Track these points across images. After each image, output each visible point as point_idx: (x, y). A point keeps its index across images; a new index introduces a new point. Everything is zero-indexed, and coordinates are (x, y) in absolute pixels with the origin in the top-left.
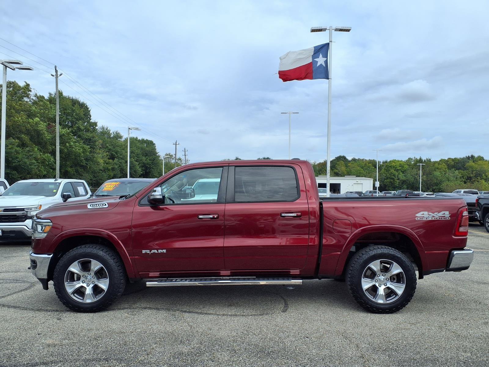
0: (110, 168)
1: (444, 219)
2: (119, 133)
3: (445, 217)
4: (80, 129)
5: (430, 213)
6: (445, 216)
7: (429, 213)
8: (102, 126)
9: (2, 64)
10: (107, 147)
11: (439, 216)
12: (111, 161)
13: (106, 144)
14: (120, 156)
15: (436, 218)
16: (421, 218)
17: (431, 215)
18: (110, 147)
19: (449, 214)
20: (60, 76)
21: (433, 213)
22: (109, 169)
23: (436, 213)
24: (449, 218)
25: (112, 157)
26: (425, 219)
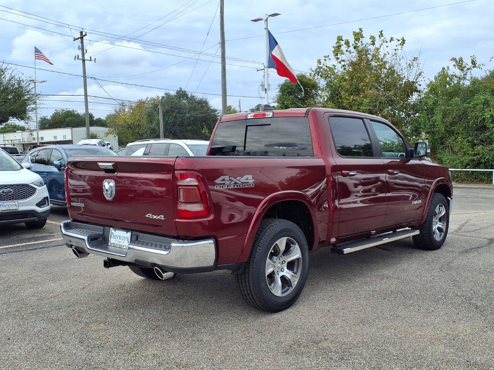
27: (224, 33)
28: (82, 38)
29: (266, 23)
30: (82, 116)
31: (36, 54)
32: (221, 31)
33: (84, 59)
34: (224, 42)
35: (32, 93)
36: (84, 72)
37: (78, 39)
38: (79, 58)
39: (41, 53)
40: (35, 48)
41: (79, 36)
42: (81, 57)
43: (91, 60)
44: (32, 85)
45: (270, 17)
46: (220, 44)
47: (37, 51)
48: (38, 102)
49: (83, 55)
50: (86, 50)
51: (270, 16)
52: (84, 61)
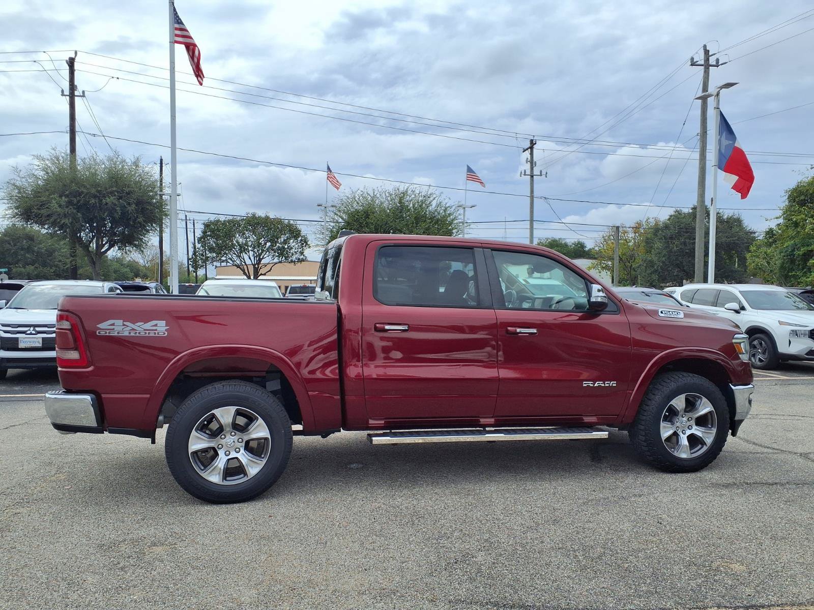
27: (706, 119)
28: (531, 148)
29: (716, 100)
30: (571, 246)
31: (468, 173)
32: (701, 116)
33: (533, 174)
34: (706, 132)
35: (460, 220)
36: (532, 191)
37: (527, 149)
38: (526, 174)
39: (475, 173)
40: (468, 166)
41: (528, 145)
42: (528, 172)
43: (541, 175)
44: (461, 211)
45: (723, 89)
46: (699, 137)
47: (469, 170)
48: (466, 231)
49: (532, 169)
50: (535, 163)
51: (721, 88)
52: (532, 176)
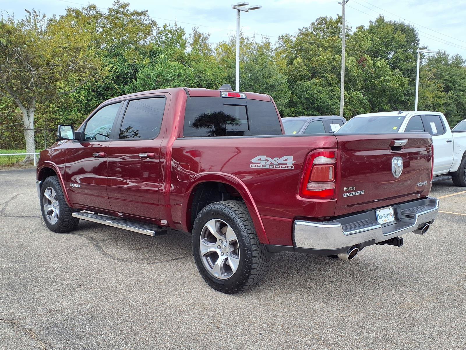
0: (442, 103)
1: (284, 168)
2: (460, 57)
3: (287, 166)
4: (399, 59)
5: (269, 159)
6: (286, 164)
7: (267, 158)
8: (439, 51)
9: (234, 8)
10: (443, 77)
11: (279, 164)
12: (444, 94)
13: (441, 73)
14: (458, 88)
15: (274, 165)
16: (256, 165)
17: (269, 161)
18: (446, 77)
19: (293, 160)
20: (347, 2)
21: (272, 158)
22: (441, 105)
23: (275, 159)
24: (292, 167)
25: (447, 90)
26: (261, 167)
